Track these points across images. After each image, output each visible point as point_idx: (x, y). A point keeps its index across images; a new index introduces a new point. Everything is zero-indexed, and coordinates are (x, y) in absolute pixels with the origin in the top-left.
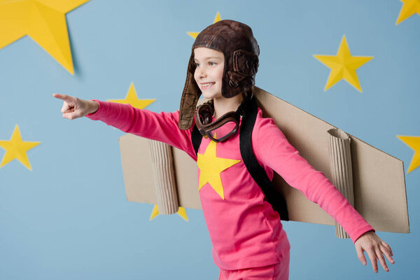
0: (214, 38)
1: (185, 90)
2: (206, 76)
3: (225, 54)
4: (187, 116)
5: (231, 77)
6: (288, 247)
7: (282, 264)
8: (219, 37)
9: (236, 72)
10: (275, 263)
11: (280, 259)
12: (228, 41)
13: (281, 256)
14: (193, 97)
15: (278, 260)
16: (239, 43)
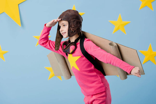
0: (64, 16)
1: (57, 36)
2: (63, 31)
3: (68, 22)
4: (57, 46)
5: (71, 29)
6: (108, 85)
7: (107, 91)
8: (66, 16)
9: (73, 27)
10: (105, 90)
11: (106, 89)
12: (69, 17)
13: (106, 88)
14: (60, 39)
15: (105, 89)
16: (73, 17)
